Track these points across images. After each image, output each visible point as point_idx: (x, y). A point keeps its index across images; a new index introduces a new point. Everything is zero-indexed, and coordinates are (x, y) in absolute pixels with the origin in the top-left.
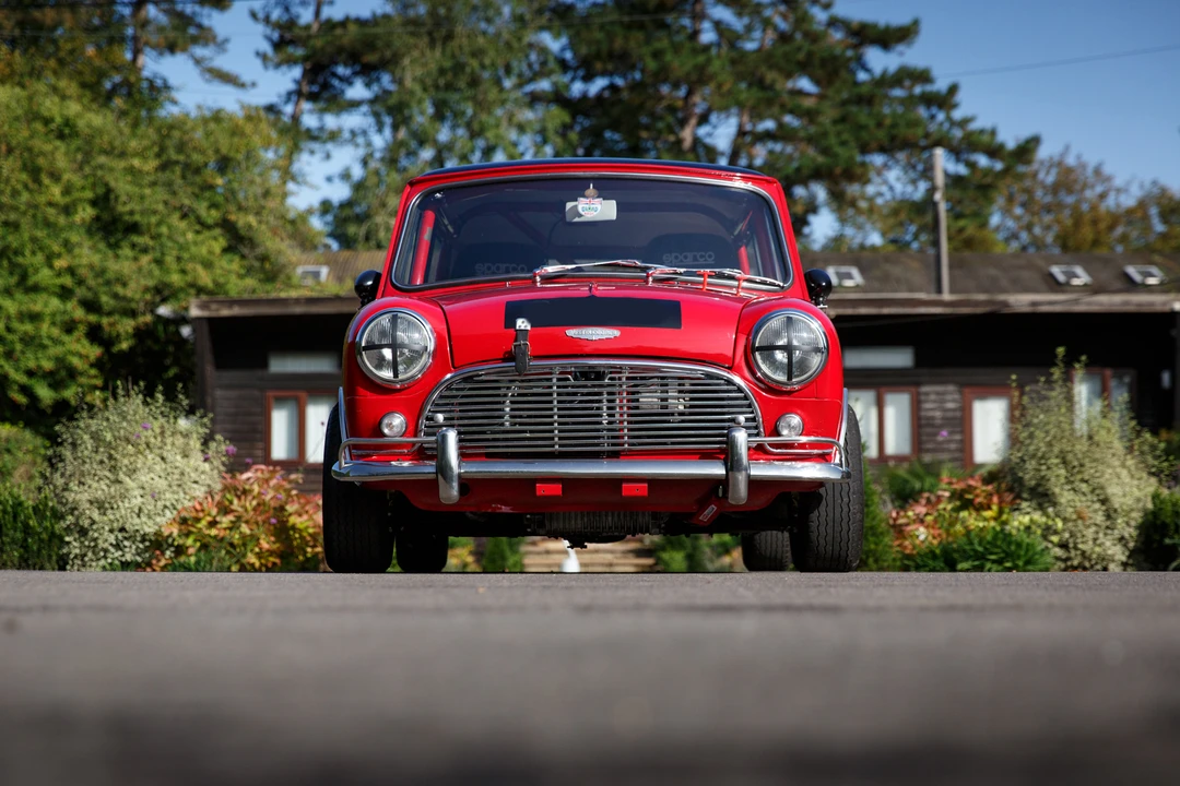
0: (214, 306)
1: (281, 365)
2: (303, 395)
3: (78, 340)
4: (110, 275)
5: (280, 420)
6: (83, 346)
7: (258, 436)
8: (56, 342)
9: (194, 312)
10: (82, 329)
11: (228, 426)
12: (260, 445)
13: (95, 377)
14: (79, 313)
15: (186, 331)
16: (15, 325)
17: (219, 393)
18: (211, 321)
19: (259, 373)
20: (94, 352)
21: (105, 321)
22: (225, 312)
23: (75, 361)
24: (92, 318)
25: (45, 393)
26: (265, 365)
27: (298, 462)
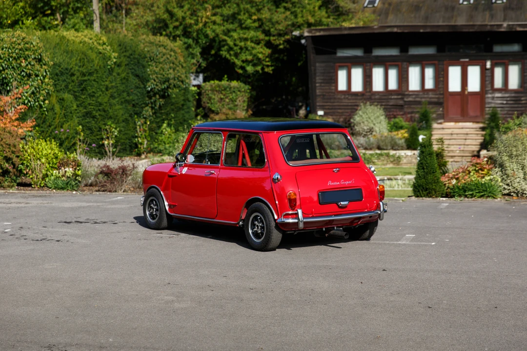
0: (313, 32)
1: (342, 53)
2: (349, 64)
3: (261, 47)
4: (274, 20)
5: (342, 75)
6: (264, 49)
7: (333, 81)
8: (253, 48)
9: (306, 34)
10: (263, 43)
11: (322, 78)
12: (334, 85)
13: (268, 61)
14: (262, 36)
15: (303, 41)
16: (238, 42)
17: (317, 64)
18: (312, 37)
19: (333, 56)
20: (268, 51)
21: (272, 38)
22: (318, 34)
23: (260, 56)
24: (267, 38)
25: (250, 69)
26: (335, 53)
27: (348, 92)
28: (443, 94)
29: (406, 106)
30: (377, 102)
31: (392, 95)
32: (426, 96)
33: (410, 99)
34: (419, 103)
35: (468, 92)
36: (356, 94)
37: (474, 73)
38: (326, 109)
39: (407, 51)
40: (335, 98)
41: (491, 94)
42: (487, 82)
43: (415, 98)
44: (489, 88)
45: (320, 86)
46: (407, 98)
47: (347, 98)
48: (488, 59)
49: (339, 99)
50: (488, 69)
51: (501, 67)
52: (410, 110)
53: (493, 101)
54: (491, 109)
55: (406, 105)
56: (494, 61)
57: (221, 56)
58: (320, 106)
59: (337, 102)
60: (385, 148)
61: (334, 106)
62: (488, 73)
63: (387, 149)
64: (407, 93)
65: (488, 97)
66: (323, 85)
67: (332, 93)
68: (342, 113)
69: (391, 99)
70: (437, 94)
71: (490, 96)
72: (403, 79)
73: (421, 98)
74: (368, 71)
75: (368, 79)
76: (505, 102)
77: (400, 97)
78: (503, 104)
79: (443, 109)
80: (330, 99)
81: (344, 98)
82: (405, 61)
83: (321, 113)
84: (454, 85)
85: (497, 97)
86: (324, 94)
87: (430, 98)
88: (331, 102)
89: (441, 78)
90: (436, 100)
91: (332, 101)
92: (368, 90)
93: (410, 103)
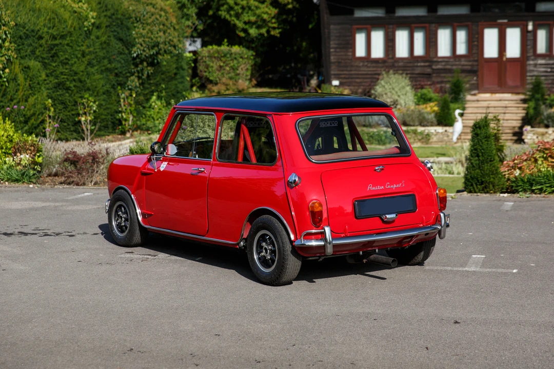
1: (360, 14)
2: (368, 26)
3: (267, 7)
5: (360, 39)
6: (269, 9)
7: (350, 46)
8: (257, 8)
10: (268, 1)
11: (337, 42)
12: (351, 50)
13: (275, 23)
17: (332, 27)
19: (350, 16)
20: (274, 11)
23: (265, 16)
25: (253, 31)
26: (352, 13)
27: (368, 58)
28: (477, 61)
29: (434, 75)
30: (402, 70)
31: (418, 62)
32: (457, 63)
33: (439, 67)
34: (450, 71)
35: (507, 59)
36: (377, 61)
37: (514, 36)
38: (341, 78)
39: (436, 11)
40: (352, 66)
41: (533, 60)
42: (529, 47)
43: (445, 65)
44: (530, 54)
45: (335, 51)
46: (436, 66)
47: (366, 66)
48: (530, 20)
49: (357, 66)
50: (530, 32)
51: (544, 29)
52: (439, 80)
53: (535, 69)
54: (534, 78)
55: (434, 73)
56: (537, 23)
57: (220, 17)
58: (334, 75)
59: (355, 70)
60: (411, 123)
61: (351, 74)
62: (530, 36)
63: (414, 126)
64: (435, 59)
65: (530, 65)
66: (338, 50)
67: (349, 60)
68: (361, 82)
69: (417, 66)
70: (470, 61)
71: (531, 62)
72: (431, 43)
73: (452, 65)
74: (390, 34)
75: (390, 44)
76: (549, 70)
77: (427, 64)
78: (546, 72)
79: (477, 78)
80: (347, 67)
81: (363, 66)
82: (433, 23)
83: (336, 83)
84: (490, 50)
85: (540, 64)
86: (340, 61)
87: (463, 65)
88: (347, 70)
89: (475, 42)
90: (469, 68)
91: (349, 69)
92: (390, 56)
93: (439, 71)
